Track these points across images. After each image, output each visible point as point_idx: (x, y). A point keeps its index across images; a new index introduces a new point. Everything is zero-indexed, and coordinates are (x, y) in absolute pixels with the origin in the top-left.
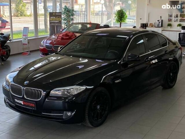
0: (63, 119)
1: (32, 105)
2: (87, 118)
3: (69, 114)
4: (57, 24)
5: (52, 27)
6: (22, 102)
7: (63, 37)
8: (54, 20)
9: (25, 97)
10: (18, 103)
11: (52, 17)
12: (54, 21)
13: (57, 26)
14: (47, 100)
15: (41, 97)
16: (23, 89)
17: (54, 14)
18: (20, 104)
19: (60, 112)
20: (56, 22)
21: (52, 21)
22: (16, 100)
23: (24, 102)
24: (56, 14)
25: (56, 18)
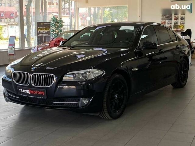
0: (79, 107)
1: (41, 93)
2: (106, 107)
3: (86, 102)
4: (45, 35)
5: (40, 38)
6: (28, 92)
7: (56, 43)
8: (42, 30)
9: (33, 85)
10: (23, 93)
11: (40, 28)
12: (42, 32)
13: (45, 37)
14: (59, 86)
15: (53, 83)
16: (30, 76)
17: (42, 24)
18: (27, 94)
19: (75, 100)
20: (44, 32)
21: (39, 31)
22: (21, 90)
23: (31, 90)
24: (44, 24)
25: (44, 28)
